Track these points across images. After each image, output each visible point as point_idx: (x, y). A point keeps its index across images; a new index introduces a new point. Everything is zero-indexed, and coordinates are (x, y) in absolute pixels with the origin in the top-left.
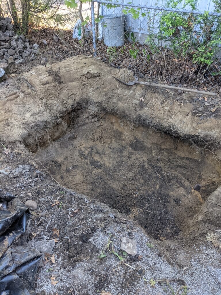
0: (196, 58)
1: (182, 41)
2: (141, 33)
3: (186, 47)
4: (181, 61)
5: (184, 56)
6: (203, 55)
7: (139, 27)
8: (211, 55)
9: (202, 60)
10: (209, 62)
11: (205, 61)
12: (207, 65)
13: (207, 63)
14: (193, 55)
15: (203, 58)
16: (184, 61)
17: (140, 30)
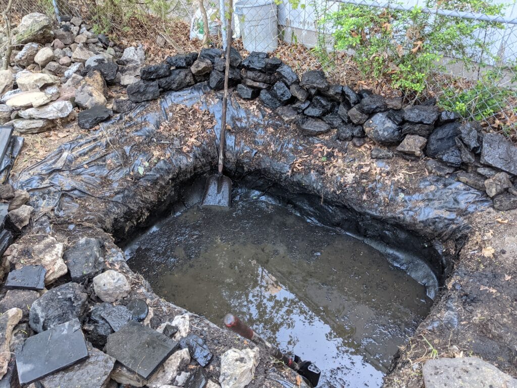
0: (397, 81)
1: (372, 54)
2: (305, 29)
3: (379, 63)
4: (372, 85)
5: (377, 77)
6: (409, 76)
7: (302, 20)
8: (423, 76)
9: (408, 84)
10: (418, 88)
11: (413, 86)
12: (416, 92)
13: (416, 89)
14: (393, 76)
15: (408, 81)
16: (377, 84)
17: (305, 25)
